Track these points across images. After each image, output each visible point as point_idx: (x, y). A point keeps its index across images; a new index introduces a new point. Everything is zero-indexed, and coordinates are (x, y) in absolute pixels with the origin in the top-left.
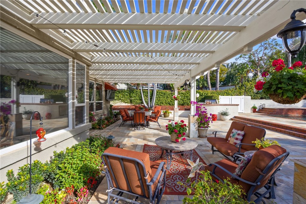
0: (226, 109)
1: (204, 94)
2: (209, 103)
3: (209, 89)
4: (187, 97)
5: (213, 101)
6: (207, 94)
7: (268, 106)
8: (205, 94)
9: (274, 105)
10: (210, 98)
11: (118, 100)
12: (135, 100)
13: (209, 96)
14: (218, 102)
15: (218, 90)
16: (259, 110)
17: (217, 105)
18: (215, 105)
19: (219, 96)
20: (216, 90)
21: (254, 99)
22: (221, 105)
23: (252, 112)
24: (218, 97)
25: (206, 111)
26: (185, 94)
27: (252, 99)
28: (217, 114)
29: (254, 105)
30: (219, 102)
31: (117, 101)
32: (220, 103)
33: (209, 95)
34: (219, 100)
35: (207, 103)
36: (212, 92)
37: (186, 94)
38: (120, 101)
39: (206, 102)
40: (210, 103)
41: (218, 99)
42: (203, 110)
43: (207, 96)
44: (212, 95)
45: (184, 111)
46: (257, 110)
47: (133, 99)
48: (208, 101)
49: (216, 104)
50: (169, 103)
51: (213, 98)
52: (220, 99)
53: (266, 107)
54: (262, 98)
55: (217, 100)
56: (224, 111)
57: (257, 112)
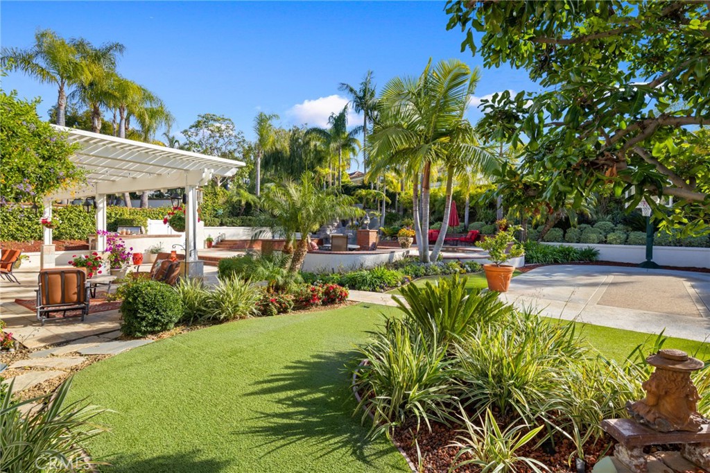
0: (159, 244)
1: (113, 215)
2: (126, 234)
3: (126, 205)
4: (69, 220)
5: (134, 230)
6: (121, 215)
7: (230, 236)
8: (116, 214)
9: (239, 234)
10: (129, 223)
13: (126, 220)
14: (144, 232)
15: (147, 207)
16: (217, 243)
17: (144, 237)
18: (139, 237)
19: (146, 220)
20: (141, 207)
21: (210, 225)
22: (150, 236)
23: (206, 247)
24: (146, 222)
25: (123, 244)
26: (64, 214)
27: (206, 225)
28: (143, 252)
29: (210, 236)
30: (147, 231)
32: (149, 233)
33: (127, 216)
34: (148, 228)
35: (122, 233)
36: (132, 211)
37: (67, 213)
39: (120, 232)
40: (129, 233)
41: (145, 226)
42: (119, 242)
43: (121, 220)
44: (132, 217)
45: (63, 252)
46: (213, 244)
48: (125, 230)
49: (142, 234)
50: (13, 236)
51: (135, 223)
52: (148, 225)
53: (226, 239)
54: (222, 224)
55: (143, 228)
56: (156, 246)
57: (213, 247)
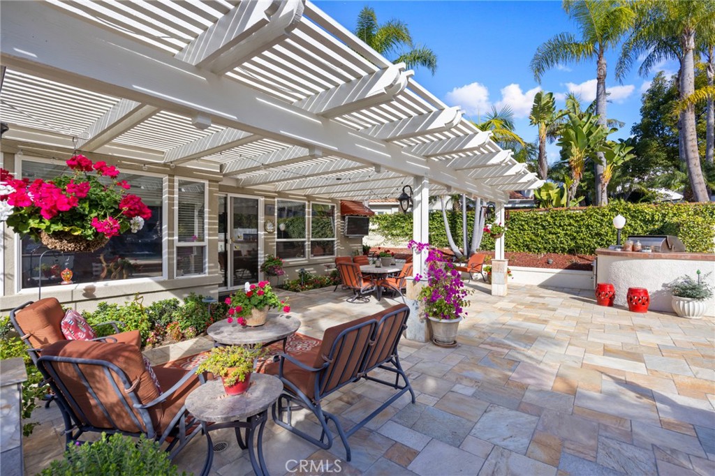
11: (403, 236)
12: (437, 235)
31: (401, 239)
35: (626, 247)
38: (407, 238)
40: (638, 247)
47: (433, 233)
